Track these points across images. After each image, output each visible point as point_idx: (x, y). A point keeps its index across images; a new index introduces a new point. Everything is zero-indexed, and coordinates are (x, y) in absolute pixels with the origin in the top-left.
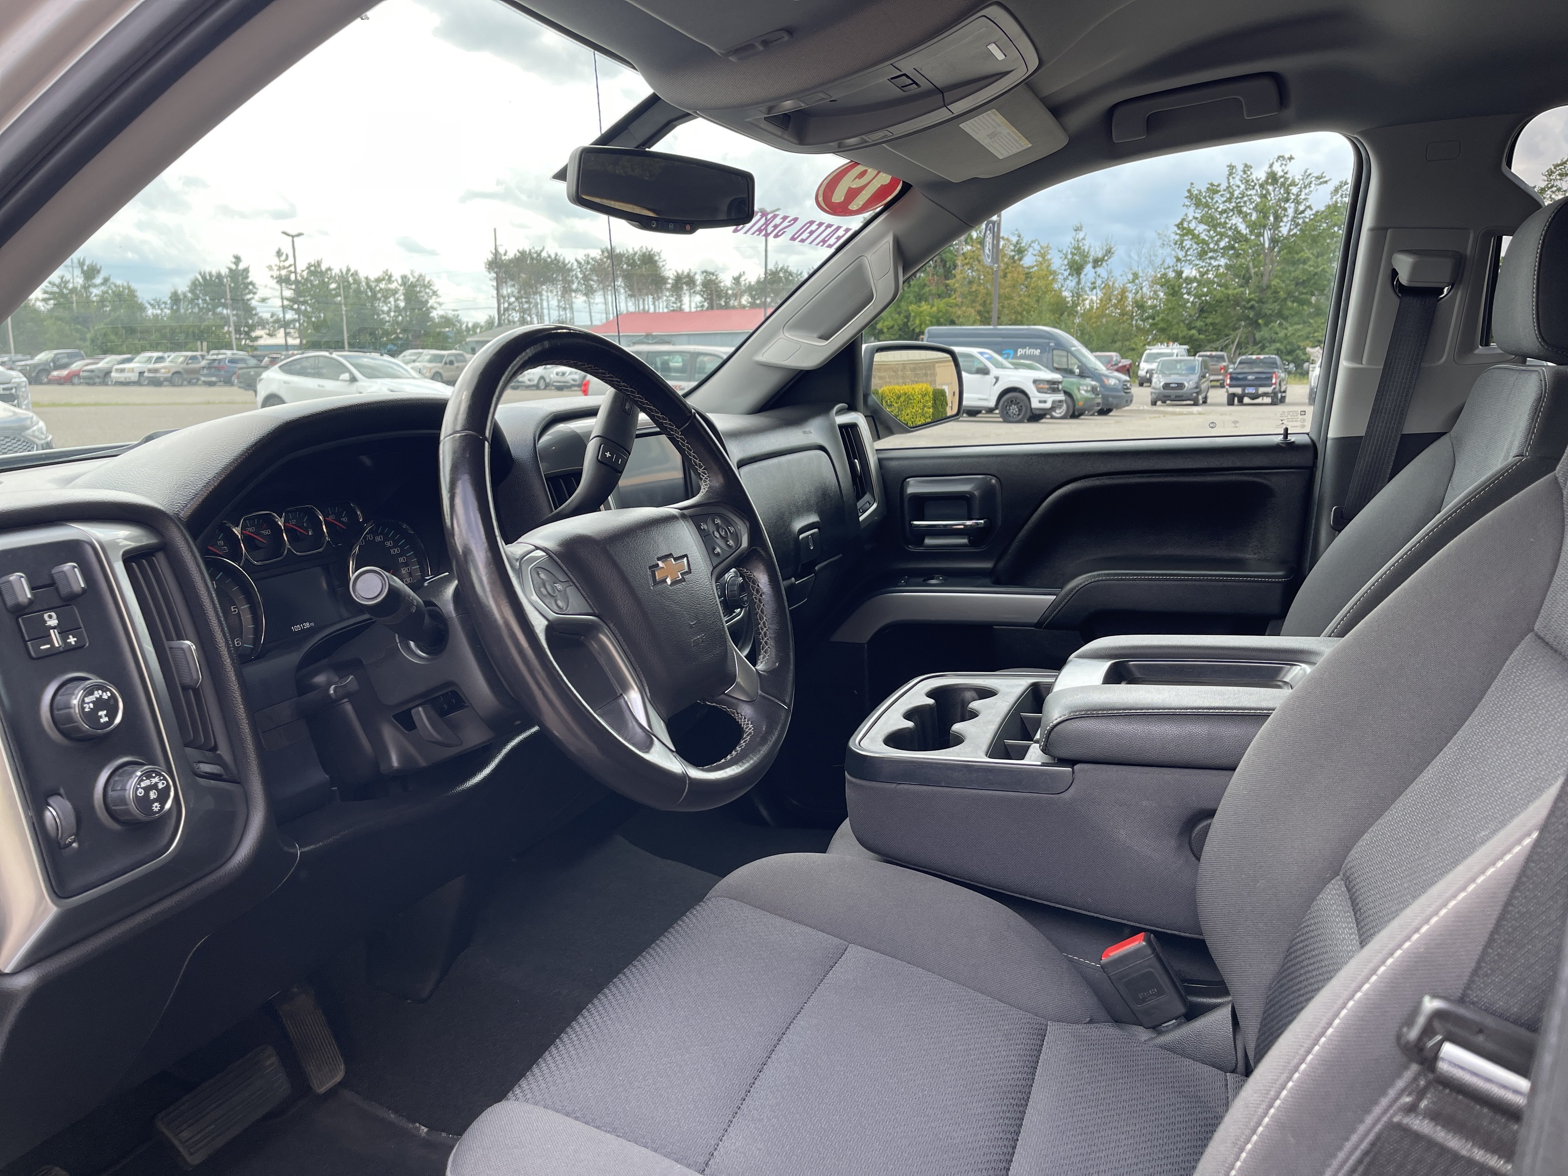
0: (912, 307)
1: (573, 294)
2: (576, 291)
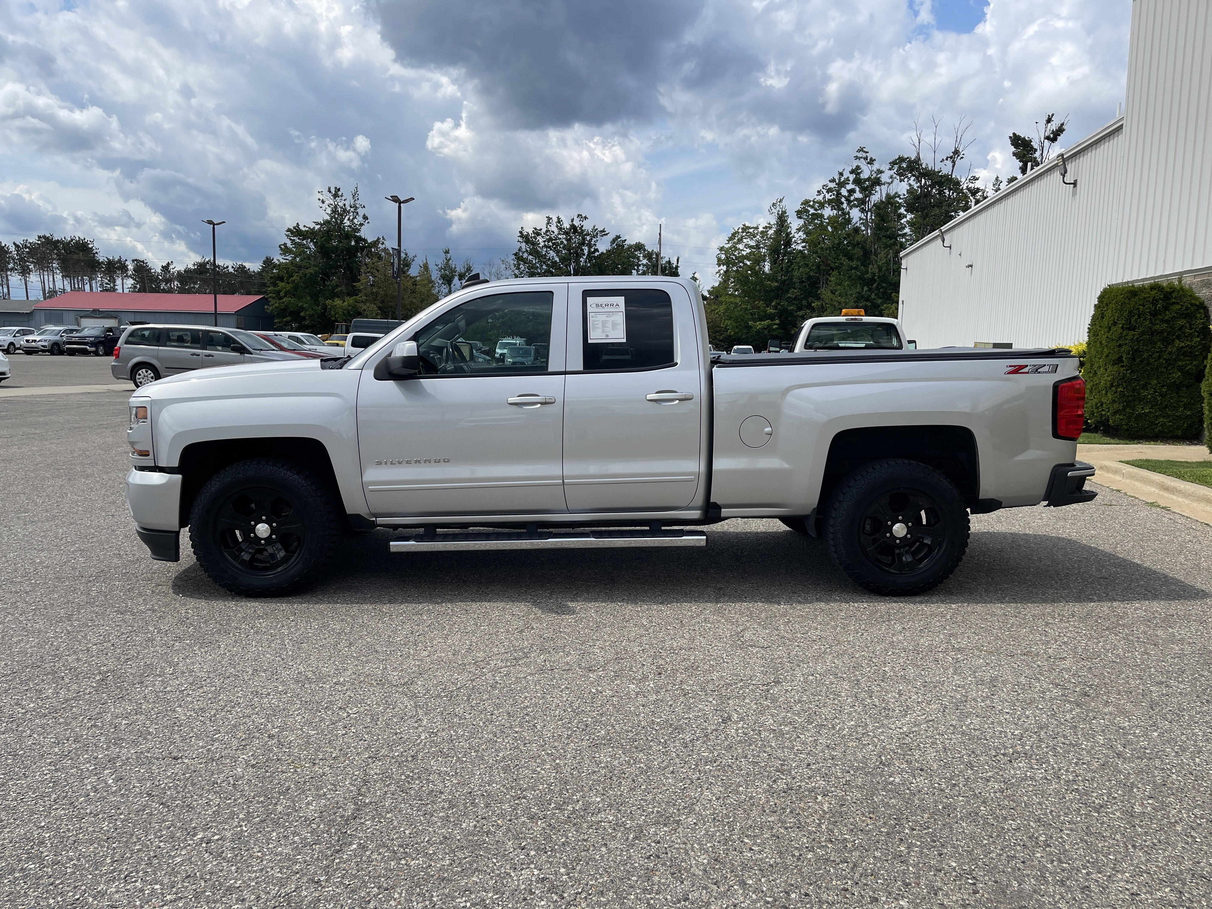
0: (328, 302)
1: (9, 273)
2: (12, 270)
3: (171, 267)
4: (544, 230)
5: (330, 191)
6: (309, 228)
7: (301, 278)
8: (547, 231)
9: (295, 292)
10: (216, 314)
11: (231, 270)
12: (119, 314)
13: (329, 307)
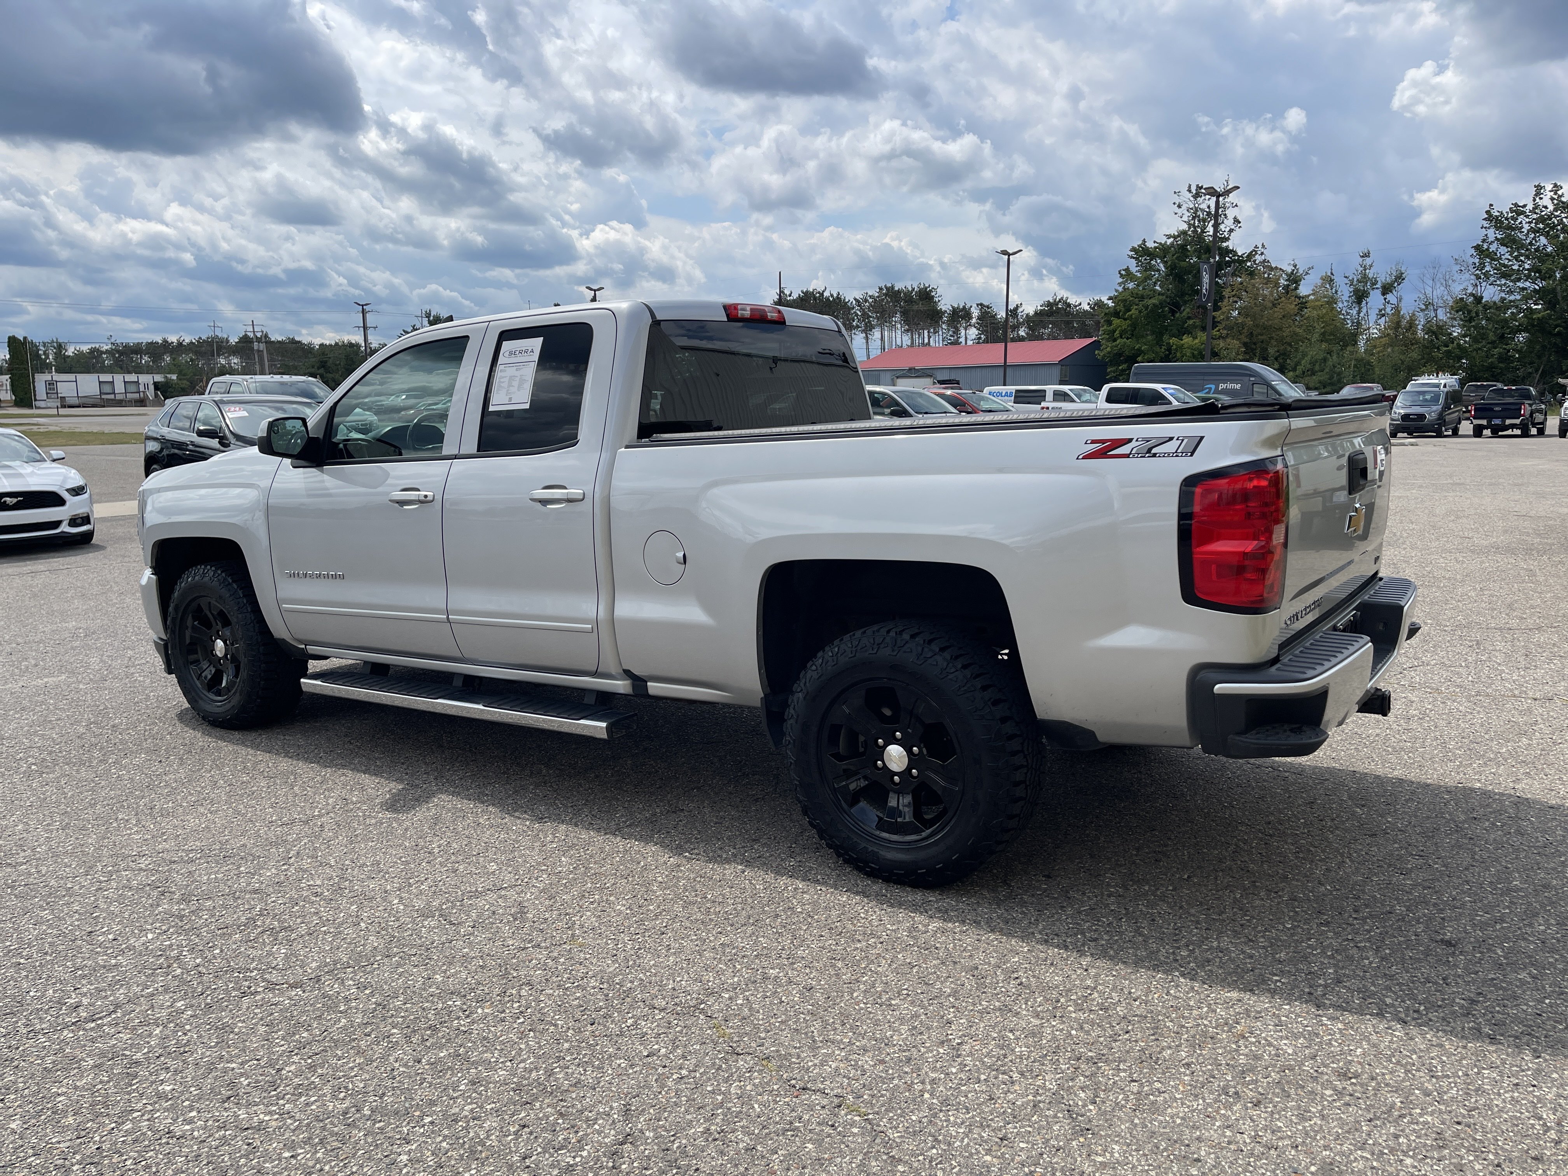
0: (1175, 341)
1: (854, 331)
2: (856, 328)
3: (1020, 310)
4: (1530, 206)
5: (1190, 191)
6: (1160, 244)
7: (1140, 312)
8: (1536, 206)
9: (1133, 332)
10: (1005, 366)
11: (1087, 308)
12: (935, 372)
13: (1174, 347)
